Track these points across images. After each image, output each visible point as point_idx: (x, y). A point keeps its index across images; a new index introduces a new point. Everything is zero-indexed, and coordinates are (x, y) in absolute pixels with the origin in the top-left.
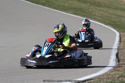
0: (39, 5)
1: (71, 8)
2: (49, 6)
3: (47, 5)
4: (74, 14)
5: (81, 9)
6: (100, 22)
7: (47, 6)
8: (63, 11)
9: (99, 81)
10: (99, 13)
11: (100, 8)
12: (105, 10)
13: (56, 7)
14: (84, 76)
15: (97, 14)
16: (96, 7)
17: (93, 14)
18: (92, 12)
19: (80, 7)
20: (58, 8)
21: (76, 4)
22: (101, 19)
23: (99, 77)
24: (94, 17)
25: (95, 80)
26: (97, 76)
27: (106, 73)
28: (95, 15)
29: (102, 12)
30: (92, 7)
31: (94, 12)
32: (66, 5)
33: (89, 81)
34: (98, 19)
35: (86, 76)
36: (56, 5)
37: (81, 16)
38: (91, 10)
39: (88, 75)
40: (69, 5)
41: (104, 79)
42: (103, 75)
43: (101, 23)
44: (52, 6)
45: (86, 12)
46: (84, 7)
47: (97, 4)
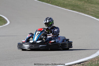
0: (44, 3)
1: (70, 5)
2: (52, 4)
3: (50, 2)
4: (71, 10)
5: (77, 5)
6: (92, 16)
7: (50, 4)
8: (63, 8)
9: (92, 63)
10: (92, 9)
11: (92, 5)
12: (96, 7)
13: (58, 4)
14: (80, 59)
15: (90, 10)
16: (90, 4)
17: (87, 10)
18: (86, 8)
19: (76, 4)
20: (59, 5)
21: (73, 2)
22: (93, 14)
23: (91, 60)
24: (87, 12)
25: (88, 62)
26: (90, 59)
27: (97, 57)
28: (88, 10)
29: (94, 8)
30: (86, 4)
31: (87, 8)
32: (66, 2)
33: (84, 63)
34: (91, 13)
35: (81, 59)
36: (57, 3)
37: (77, 11)
38: (85, 7)
39: (82, 58)
40: (67, 2)
41: (95, 61)
42: (94, 58)
43: (94, 16)
44: (54, 4)
45: (81, 8)
46: (80, 4)
47: (90, 2)
